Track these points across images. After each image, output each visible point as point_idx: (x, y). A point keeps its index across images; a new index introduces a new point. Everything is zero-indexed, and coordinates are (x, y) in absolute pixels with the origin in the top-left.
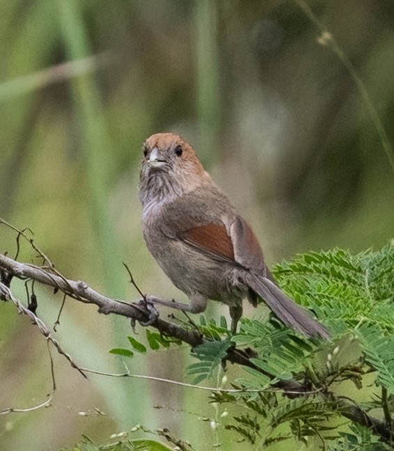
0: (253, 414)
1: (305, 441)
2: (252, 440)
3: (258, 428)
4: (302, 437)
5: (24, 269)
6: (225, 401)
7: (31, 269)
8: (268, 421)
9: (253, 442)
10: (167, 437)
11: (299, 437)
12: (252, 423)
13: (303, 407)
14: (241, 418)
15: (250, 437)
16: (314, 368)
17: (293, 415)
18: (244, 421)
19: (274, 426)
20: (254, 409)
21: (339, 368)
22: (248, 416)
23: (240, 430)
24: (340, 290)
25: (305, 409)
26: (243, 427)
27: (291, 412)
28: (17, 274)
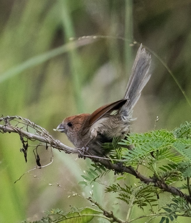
3: (129, 198)
4: (141, 207)
5: (32, 136)
7: (36, 136)
9: (128, 203)
10: (91, 200)
12: (127, 196)
15: (127, 201)
18: (123, 195)
22: (125, 194)
23: (122, 199)
26: (124, 198)
28: (30, 138)
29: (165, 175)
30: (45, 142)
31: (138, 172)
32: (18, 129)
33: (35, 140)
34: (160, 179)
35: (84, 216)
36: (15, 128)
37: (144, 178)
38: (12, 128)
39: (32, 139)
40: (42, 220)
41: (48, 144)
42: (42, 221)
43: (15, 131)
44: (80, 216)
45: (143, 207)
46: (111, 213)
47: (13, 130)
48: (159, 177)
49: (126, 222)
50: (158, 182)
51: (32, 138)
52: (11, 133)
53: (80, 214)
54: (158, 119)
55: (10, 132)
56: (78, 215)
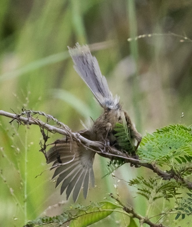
0: (148, 188)
1: (169, 200)
2: (148, 198)
3: (150, 193)
4: (167, 198)
5: (53, 128)
6: (135, 184)
7: (56, 128)
8: (154, 190)
11: (166, 198)
13: (168, 184)
14: (143, 190)
16: (175, 169)
17: (164, 187)
18: (144, 191)
19: (157, 192)
20: (148, 186)
21: (186, 168)
22: (146, 189)
23: (143, 194)
24: (184, 133)
25: (169, 185)
26: (144, 193)
27: (163, 186)
28: (50, 131)
29: (182, 170)
30: (65, 135)
31: (156, 167)
32: (38, 121)
33: (55, 132)
34: (177, 174)
35: (104, 211)
36: (37, 120)
37: (161, 172)
38: (33, 120)
39: (52, 132)
40: (62, 214)
41: (67, 136)
42: (62, 216)
43: (36, 123)
44: (100, 211)
45: (169, 198)
46: (132, 209)
47: (34, 122)
48: (176, 172)
49: (146, 218)
50: (175, 176)
51: (53, 130)
52: (32, 125)
53: (100, 209)
54: (183, 115)
55: (30, 124)
56: (98, 210)
